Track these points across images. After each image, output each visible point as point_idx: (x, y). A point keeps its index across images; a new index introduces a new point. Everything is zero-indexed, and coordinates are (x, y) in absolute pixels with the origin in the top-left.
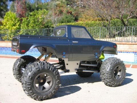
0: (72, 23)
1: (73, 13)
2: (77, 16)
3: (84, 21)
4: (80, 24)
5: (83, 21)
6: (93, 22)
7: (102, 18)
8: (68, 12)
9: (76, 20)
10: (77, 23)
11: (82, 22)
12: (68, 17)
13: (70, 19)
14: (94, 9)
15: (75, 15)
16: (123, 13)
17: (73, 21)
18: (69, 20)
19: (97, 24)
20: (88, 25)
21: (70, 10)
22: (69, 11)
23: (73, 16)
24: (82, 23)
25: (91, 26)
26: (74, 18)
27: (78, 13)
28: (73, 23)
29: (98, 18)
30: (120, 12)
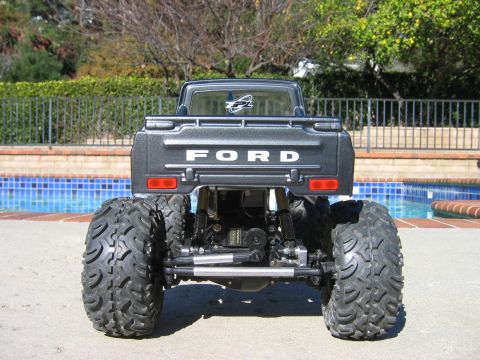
0: (55, 82)
1: (55, 44)
2: (71, 57)
3: (98, 75)
4: (83, 85)
5: (94, 76)
6: (131, 79)
7: (165, 68)
8: (36, 42)
9: (68, 70)
10: (74, 81)
11: (93, 81)
12: (37, 59)
13: (47, 66)
14: (135, 36)
15: (64, 55)
16: (236, 54)
17: (59, 75)
18: (41, 71)
19: (145, 88)
20: (114, 90)
21: (46, 36)
22: (42, 39)
23: (56, 57)
24: (94, 84)
25: (124, 96)
26: (60, 65)
27: (74, 46)
28: (60, 82)
29: (149, 68)
30: (225, 49)
